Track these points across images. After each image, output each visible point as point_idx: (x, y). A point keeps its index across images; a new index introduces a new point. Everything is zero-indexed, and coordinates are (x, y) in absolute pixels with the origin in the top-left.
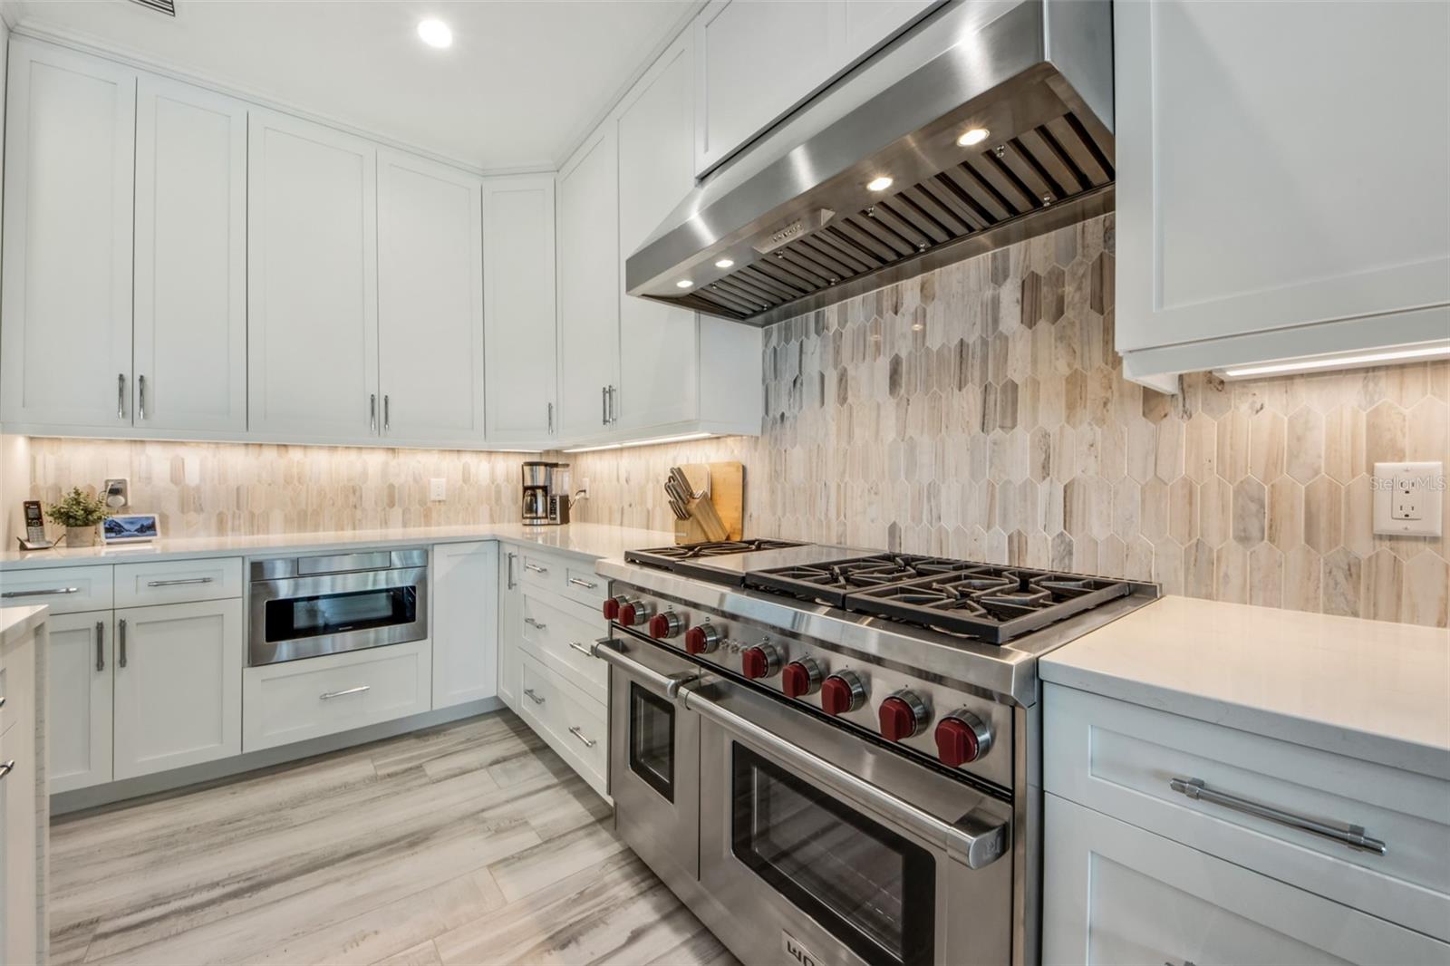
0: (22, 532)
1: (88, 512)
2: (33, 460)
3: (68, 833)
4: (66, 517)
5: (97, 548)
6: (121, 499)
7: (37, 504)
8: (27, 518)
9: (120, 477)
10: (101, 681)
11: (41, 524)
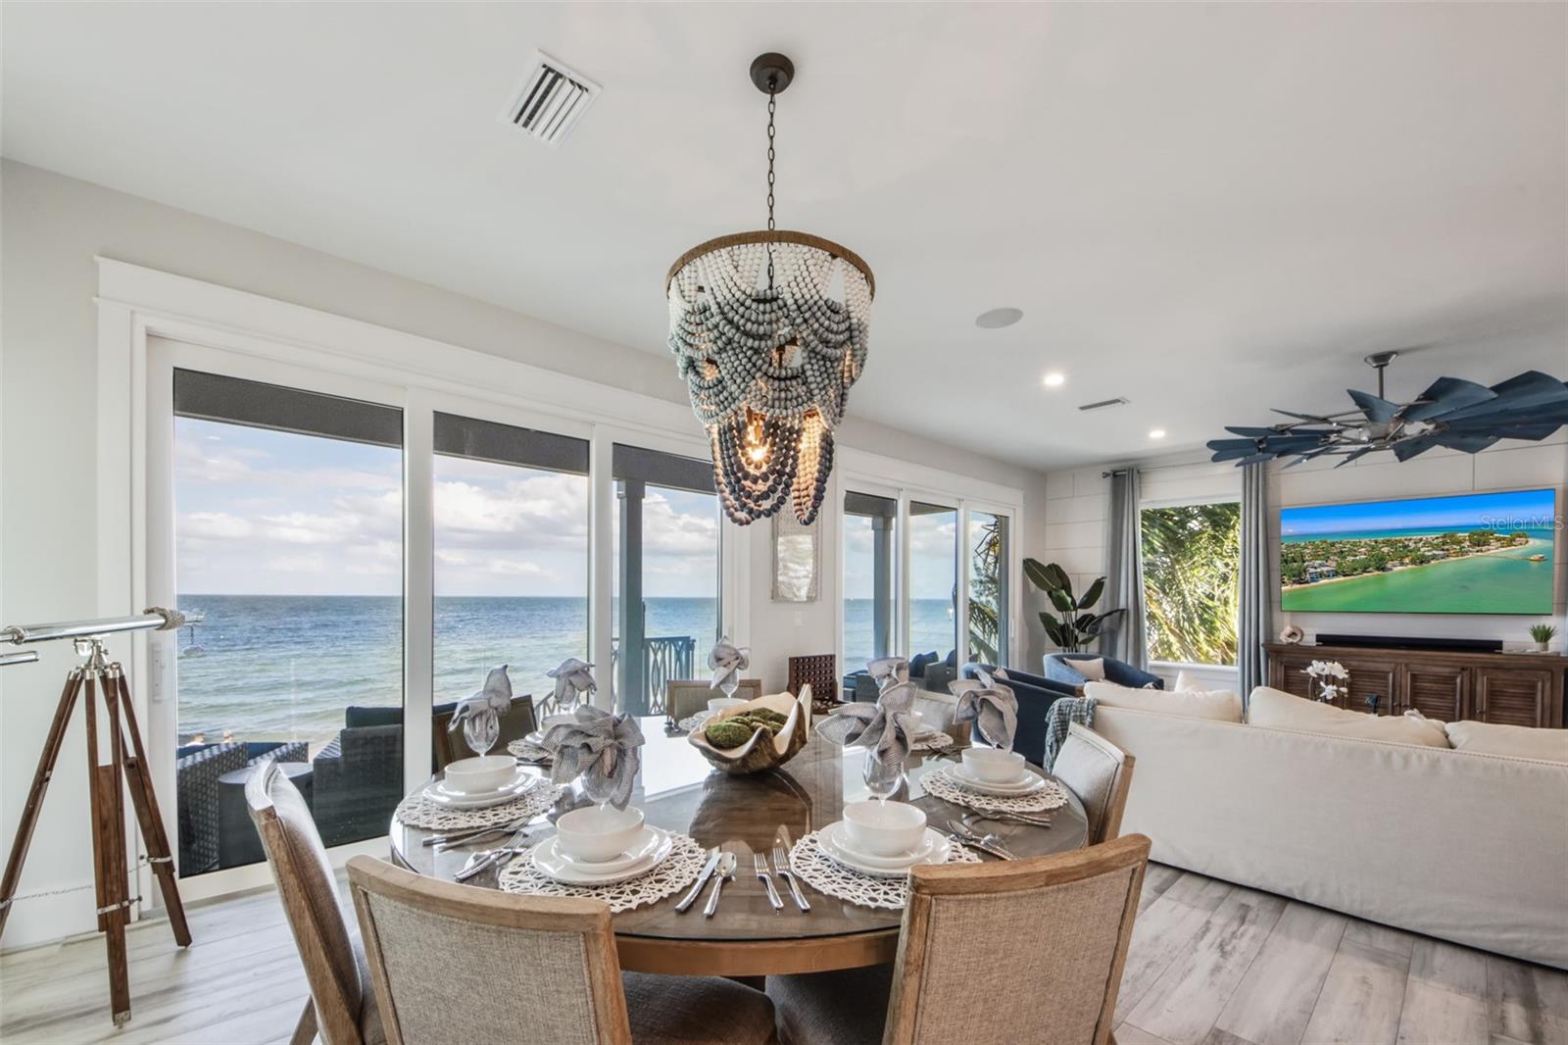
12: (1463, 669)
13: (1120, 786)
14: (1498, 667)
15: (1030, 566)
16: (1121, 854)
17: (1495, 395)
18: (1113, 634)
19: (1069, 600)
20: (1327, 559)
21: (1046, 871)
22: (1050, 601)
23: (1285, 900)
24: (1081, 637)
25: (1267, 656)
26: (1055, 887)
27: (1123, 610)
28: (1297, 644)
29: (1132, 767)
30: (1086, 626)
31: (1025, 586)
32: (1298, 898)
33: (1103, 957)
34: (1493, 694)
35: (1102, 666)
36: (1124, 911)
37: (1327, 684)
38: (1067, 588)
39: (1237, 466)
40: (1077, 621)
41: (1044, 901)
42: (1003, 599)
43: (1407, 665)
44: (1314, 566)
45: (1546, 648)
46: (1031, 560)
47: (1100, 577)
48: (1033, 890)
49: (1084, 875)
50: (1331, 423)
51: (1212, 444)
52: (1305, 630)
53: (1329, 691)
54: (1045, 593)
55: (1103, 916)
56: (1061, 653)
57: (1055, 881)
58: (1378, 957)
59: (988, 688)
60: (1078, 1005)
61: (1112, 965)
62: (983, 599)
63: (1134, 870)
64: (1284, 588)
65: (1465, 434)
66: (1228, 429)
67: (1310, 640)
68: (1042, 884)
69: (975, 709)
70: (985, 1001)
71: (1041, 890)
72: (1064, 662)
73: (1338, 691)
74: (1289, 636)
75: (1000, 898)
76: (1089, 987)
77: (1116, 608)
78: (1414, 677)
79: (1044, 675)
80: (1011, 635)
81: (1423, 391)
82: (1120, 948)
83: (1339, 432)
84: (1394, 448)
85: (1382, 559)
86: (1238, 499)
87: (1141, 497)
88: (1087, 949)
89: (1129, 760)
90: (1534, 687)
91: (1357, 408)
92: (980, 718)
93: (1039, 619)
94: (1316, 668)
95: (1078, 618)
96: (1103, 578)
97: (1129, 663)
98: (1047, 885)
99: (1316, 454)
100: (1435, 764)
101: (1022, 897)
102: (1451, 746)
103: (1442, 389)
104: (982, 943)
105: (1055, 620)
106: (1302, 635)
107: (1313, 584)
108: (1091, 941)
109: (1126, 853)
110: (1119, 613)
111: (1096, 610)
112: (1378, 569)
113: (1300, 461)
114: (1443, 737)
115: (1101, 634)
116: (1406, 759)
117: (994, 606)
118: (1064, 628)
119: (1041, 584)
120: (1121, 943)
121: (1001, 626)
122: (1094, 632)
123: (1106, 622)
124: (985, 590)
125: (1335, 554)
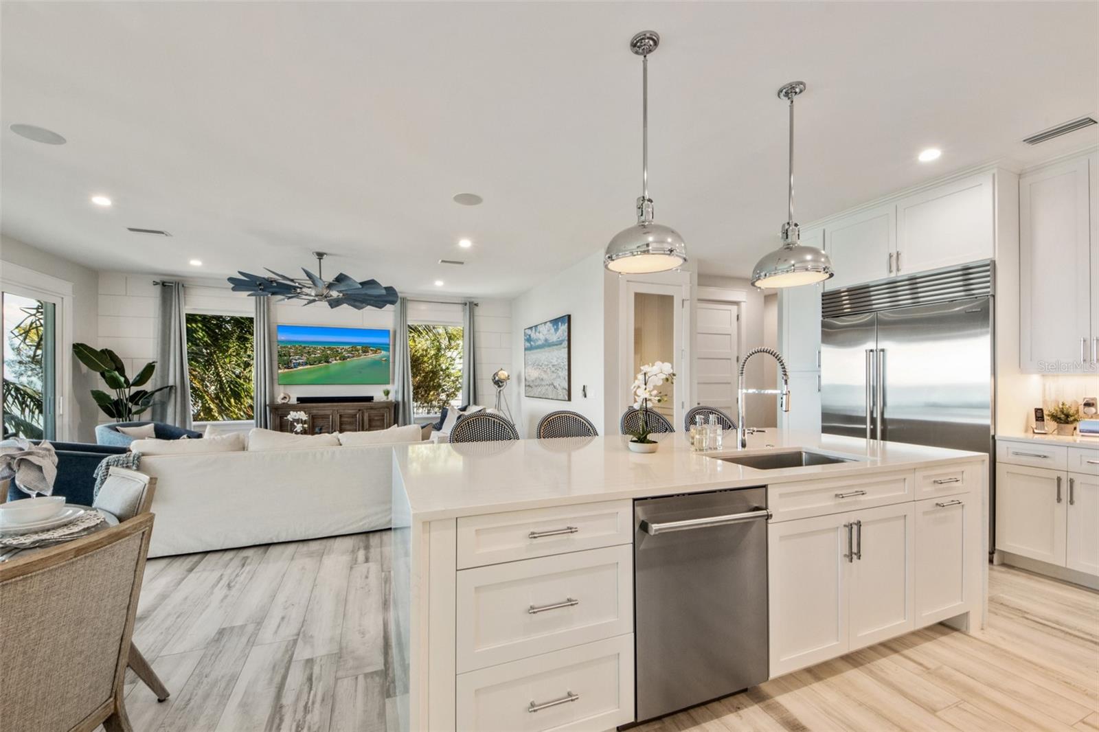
0: (1033, 423)
1: (1067, 416)
2: (1044, 385)
3: (1041, 582)
4: (1055, 417)
5: (1075, 437)
6: (1093, 410)
7: (1041, 410)
8: (1036, 417)
9: (1092, 397)
10: (1060, 509)
11: (1043, 420)
12: (359, 410)
13: (146, 497)
14: (372, 408)
15: (80, 351)
16: (133, 525)
17: (360, 286)
18: (164, 405)
19: (122, 379)
20: (302, 356)
21: (75, 548)
22: (103, 381)
23: (268, 545)
24: (134, 409)
25: (270, 412)
26: (83, 556)
27: (172, 387)
28: (287, 403)
29: (155, 484)
30: (139, 400)
31: (76, 368)
32: (275, 541)
33: (124, 592)
34: (370, 421)
35: (153, 429)
36: (138, 560)
37: (298, 424)
38: (121, 370)
39: (249, 295)
40: (130, 397)
41: (74, 569)
42: (50, 378)
43: (337, 411)
44: (296, 359)
45: (388, 398)
46: (82, 345)
47: (151, 361)
48: (65, 563)
49: (105, 543)
50: (295, 283)
51: (231, 280)
52: (291, 396)
53: (299, 427)
54: (98, 374)
55: (122, 567)
56: (116, 423)
57: (82, 553)
58: (310, 555)
59: (26, 450)
60: (106, 629)
61: (130, 596)
62: (24, 379)
63: (143, 533)
64: (280, 371)
65: (355, 300)
66: (239, 272)
67: (294, 401)
68: (72, 557)
69: (11, 469)
70: (25, 653)
71: (71, 561)
72: (117, 430)
73: (303, 427)
74: (283, 399)
75: (35, 576)
76: (114, 615)
77: (166, 385)
78: (341, 416)
79: (96, 443)
80: (59, 411)
81: (335, 277)
82: (136, 583)
83: (301, 288)
84: (327, 301)
85: (327, 357)
86: (252, 315)
87: (185, 304)
88: (110, 591)
89: (153, 481)
90: (383, 416)
91: (308, 278)
92: (17, 475)
93: (91, 396)
94: (292, 415)
95: (131, 394)
96: (153, 362)
97: (177, 425)
98: (75, 557)
99: (292, 297)
100: (334, 453)
101: (56, 569)
102: (341, 445)
103: (341, 279)
104: (20, 612)
105: (108, 397)
106: (290, 398)
107: (295, 369)
108: (114, 585)
109: (136, 524)
110: (168, 388)
111: (148, 387)
112: (326, 362)
113: (284, 299)
114: (337, 441)
115: (154, 404)
116: (322, 454)
117: (38, 385)
118: (117, 403)
119: (92, 366)
120: (136, 579)
121: (46, 406)
122: (146, 404)
123: (157, 396)
124: (26, 370)
125: (305, 353)
